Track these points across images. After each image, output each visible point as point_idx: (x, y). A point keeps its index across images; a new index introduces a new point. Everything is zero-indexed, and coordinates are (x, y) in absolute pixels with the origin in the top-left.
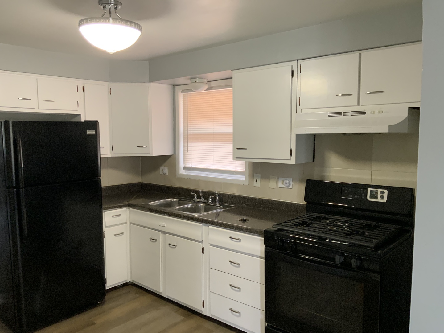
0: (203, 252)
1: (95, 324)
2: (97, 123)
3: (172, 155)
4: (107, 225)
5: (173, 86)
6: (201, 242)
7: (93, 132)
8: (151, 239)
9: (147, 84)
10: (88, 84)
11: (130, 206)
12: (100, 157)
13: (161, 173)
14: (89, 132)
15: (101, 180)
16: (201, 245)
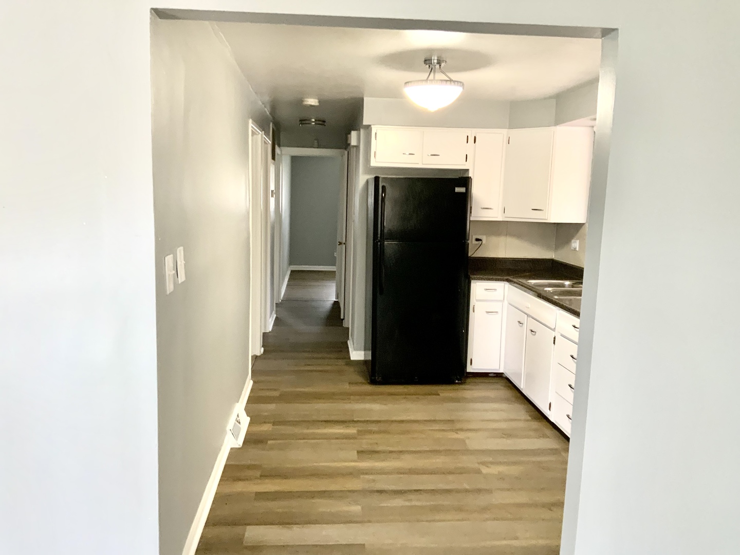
0: (554, 343)
1: (439, 395)
2: (470, 179)
3: (584, 224)
4: (477, 299)
5: (590, 128)
6: (554, 330)
7: (463, 190)
8: (519, 322)
9: (553, 128)
10: (481, 134)
11: (508, 280)
12: (470, 221)
13: (572, 248)
14: (458, 190)
15: (468, 244)
16: (553, 334)
